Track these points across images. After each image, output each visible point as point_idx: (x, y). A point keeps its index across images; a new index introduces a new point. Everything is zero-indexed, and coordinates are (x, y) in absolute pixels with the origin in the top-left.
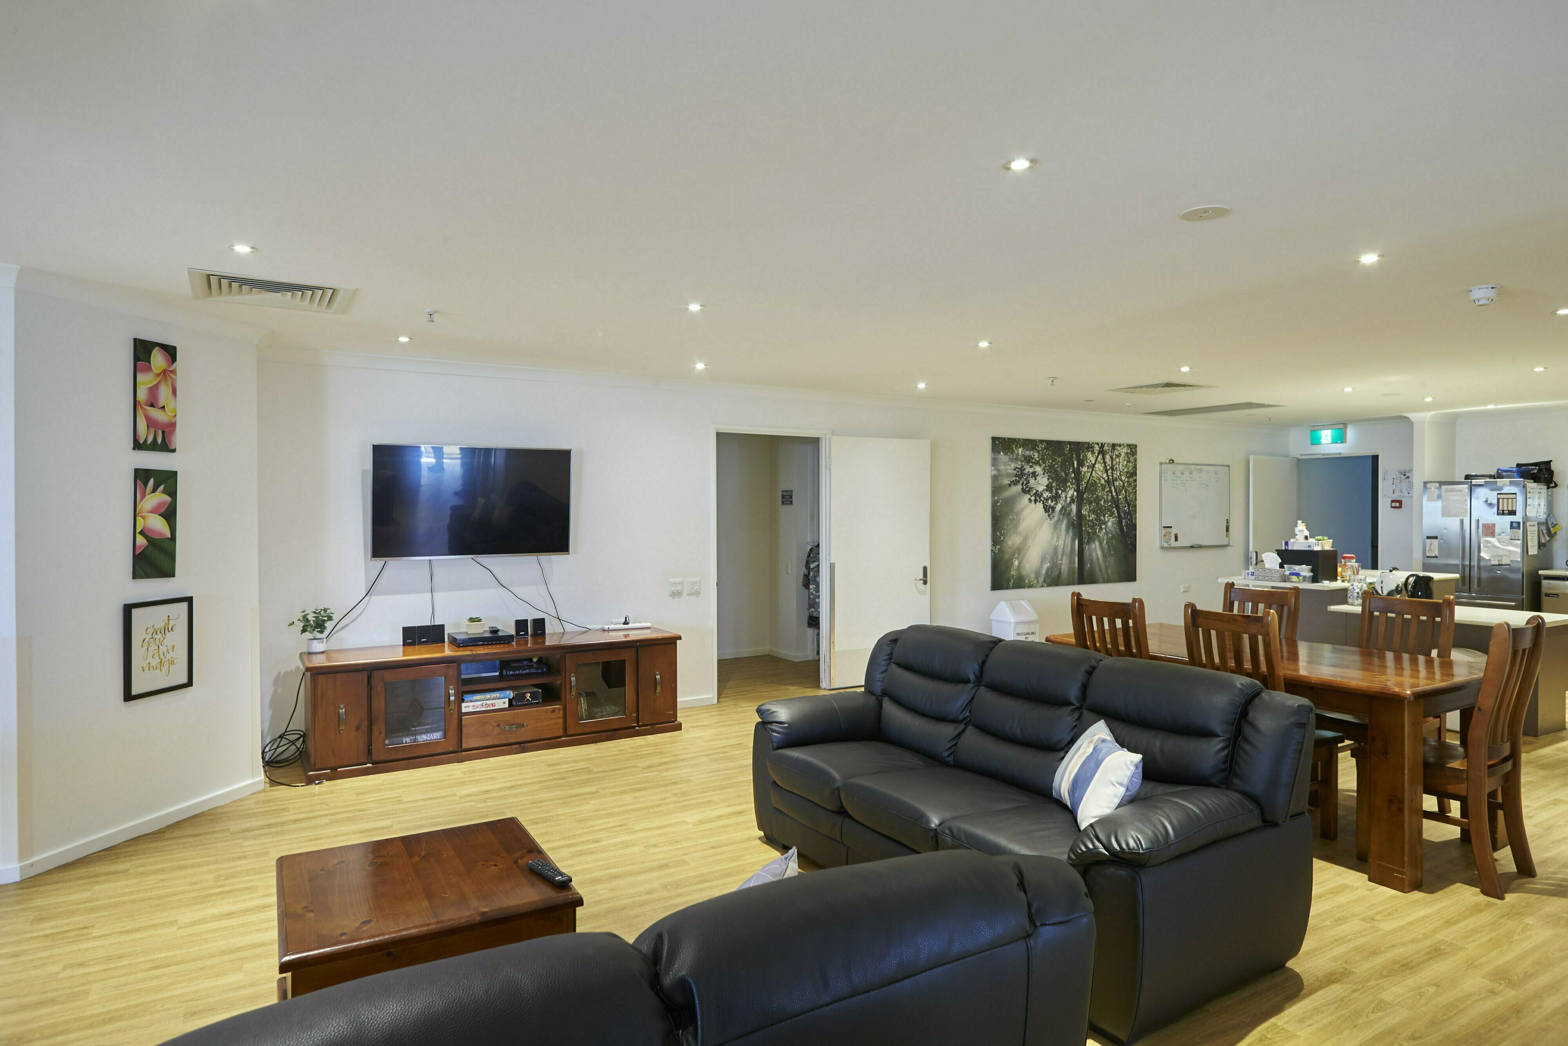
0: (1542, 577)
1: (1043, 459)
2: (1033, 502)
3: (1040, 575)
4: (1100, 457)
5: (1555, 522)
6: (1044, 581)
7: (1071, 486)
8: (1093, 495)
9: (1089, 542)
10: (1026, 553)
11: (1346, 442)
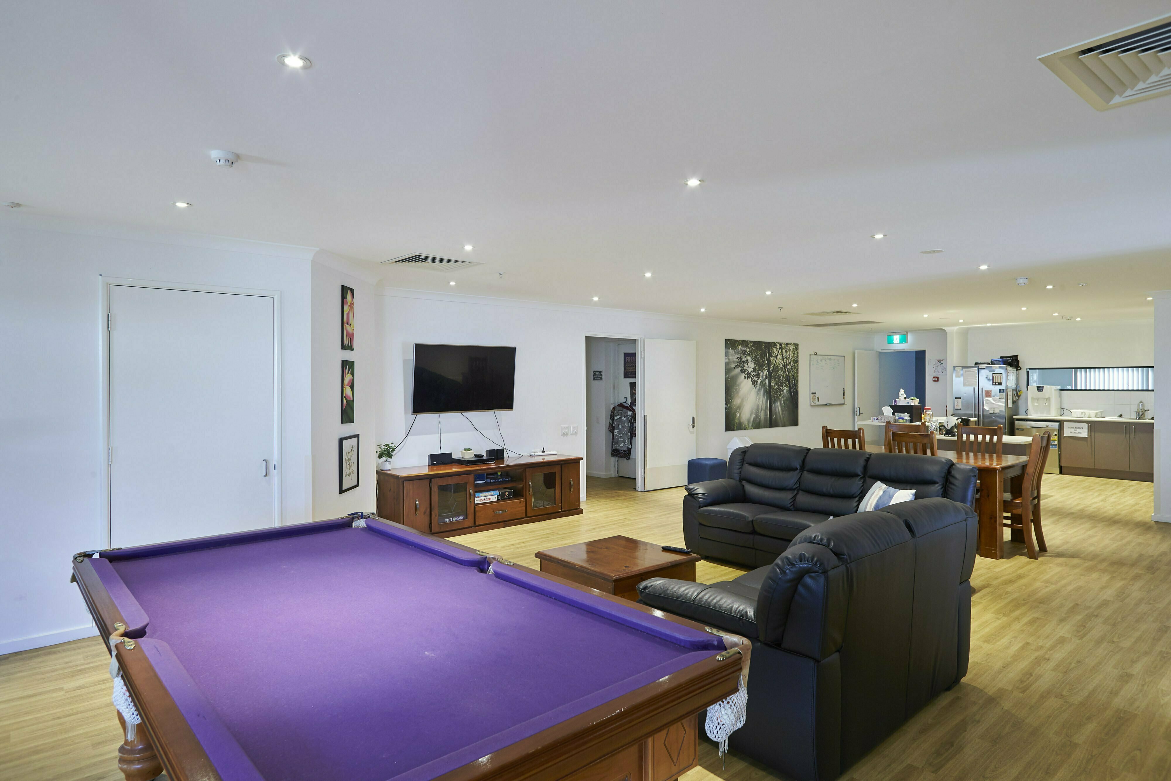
0: (1015, 420)
1: (751, 352)
2: (746, 378)
3: (750, 422)
4: (780, 351)
5: (1020, 389)
6: (752, 426)
7: (765, 369)
8: (777, 374)
9: (774, 402)
10: (743, 409)
11: (907, 343)
